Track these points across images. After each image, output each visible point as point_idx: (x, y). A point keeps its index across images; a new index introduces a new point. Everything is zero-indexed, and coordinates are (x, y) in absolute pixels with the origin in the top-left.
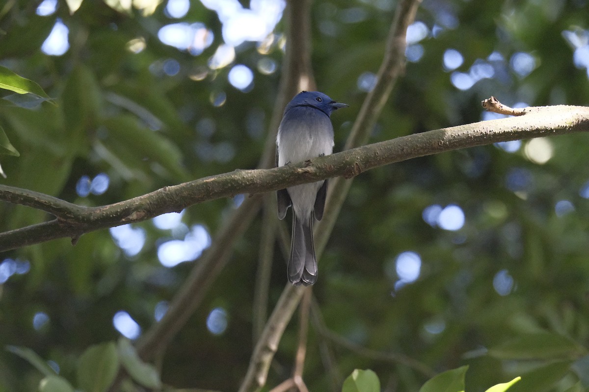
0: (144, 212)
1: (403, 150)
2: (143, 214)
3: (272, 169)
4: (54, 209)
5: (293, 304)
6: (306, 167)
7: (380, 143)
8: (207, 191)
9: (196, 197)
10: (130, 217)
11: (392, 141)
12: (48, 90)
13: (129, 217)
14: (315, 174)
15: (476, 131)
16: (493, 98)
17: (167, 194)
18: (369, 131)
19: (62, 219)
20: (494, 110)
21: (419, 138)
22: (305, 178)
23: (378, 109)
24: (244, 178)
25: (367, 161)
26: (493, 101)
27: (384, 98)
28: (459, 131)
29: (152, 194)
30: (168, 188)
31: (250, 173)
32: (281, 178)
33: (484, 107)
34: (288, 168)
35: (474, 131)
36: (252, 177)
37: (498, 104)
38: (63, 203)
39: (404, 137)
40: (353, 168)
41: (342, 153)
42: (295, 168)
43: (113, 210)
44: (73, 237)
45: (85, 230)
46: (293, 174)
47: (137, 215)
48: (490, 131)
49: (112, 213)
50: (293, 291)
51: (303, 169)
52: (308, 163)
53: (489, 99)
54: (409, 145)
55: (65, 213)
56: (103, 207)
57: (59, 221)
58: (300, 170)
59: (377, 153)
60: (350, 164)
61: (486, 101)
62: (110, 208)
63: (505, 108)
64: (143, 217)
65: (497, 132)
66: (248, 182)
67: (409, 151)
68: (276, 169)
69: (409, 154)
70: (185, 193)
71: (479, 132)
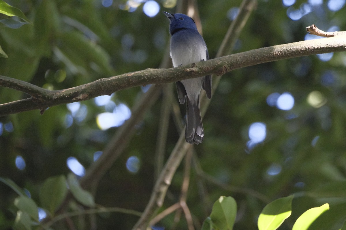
0: (88, 94)
1: (254, 58)
2: (86, 95)
3: (170, 69)
4: (29, 91)
5: (181, 155)
6: (192, 68)
7: (240, 53)
8: (128, 82)
9: (121, 85)
10: (79, 98)
11: (248, 52)
12: (27, 14)
13: (77, 97)
14: (198, 73)
15: (302, 47)
16: (313, 25)
17: (102, 83)
18: (233, 45)
19: (34, 98)
20: (314, 33)
21: (265, 50)
22: (191, 75)
23: (239, 30)
24: (152, 74)
25: (232, 65)
26: (314, 28)
27: (243, 24)
28: (291, 46)
29: (93, 83)
30: (103, 79)
31: (156, 71)
32: (175, 75)
33: (308, 31)
34: (181, 68)
35: (301, 47)
36: (157, 73)
37: (317, 30)
38: (36, 87)
39: (256, 50)
40: (222, 69)
41: (215, 59)
42: (185, 68)
43: (68, 93)
44: (42, 110)
45: (49, 105)
46: (183, 72)
47: (83, 96)
48: (311, 47)
49: (67, 95)
50: (181, 147)
51: (190, 69)
52: (194, 65)
53: (311, 26)
54: (259, 55)
55: (37, 94)
56: (61, 90)
57: (32, 98)
58: (188, 70)
59: (238, 60)
60: (220, 66)
61: (309, 27)
62: (65, 92)
63: (322, 32)
64: (87, 97)
65: (316, 47)
66: (155, 77)
67: (259, 59)
68: (172, 69)
69: (258, 61)
70: (114, 83)
71: (304, 47)
